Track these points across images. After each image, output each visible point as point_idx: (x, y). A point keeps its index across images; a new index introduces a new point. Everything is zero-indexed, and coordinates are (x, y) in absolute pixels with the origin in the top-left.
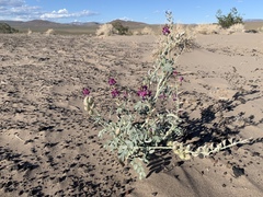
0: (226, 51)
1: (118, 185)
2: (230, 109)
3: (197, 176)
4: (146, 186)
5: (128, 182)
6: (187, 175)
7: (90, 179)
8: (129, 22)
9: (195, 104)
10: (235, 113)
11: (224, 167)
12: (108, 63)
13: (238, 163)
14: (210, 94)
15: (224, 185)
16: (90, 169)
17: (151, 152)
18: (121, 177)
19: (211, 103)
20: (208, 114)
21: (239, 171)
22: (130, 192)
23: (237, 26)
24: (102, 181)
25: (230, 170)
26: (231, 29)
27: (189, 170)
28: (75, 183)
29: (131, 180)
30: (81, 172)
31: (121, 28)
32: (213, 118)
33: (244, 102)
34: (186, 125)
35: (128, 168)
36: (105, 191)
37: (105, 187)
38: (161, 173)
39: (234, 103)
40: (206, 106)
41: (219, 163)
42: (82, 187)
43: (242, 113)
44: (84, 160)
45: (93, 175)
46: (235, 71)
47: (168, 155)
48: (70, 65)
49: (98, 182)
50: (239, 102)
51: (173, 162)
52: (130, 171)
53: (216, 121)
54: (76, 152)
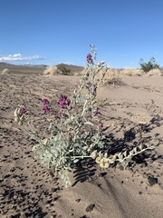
0: (147, 88)
1: (46, 194)
2: (147, 131)
3: (117, 185)
4: (71, 193)
5: (55, 190)
6: (109, 184)
7: (21, 188)
8: (71, 66)
9: (119, 127)
10: (151, 134)
11: (141, 177)
12: (50, 95)
13: (153, 173)
14: (132, 119)
15: (141, 193)
16: (22, 179)
17: (75, 161)
18: (50, 186)
19: (132, 126)
20: (130, 135)
21: (153, 180)
22: (56, 199)
23: (155, 71)
24: (31, 190)
25: (146, 180)
26: (150, 72)
27: (110, 180)
28: (7, 192)
29: (58, 189)
30: (13, 182)
31: (65, 70)
32: (134, 138)
33: (159, 125)
34: (111, 143)
35: (57, 179)
36: (33, 199)
37: (34, 195)
38: (86, 183)
39: (151, 127)
40: (128, 128)
41: (137, 174)
42: (12, 195)
43: (157, 135)
44: (18, 172)
45: (24, 185)
46: (153, 102)
47: (93, 168)
48: (18, 96)
49: (28, 191)
50: (155, 125)
51: (97, 173)
52: (58, 181)
53: (136, 140)
54: (12, 165)
